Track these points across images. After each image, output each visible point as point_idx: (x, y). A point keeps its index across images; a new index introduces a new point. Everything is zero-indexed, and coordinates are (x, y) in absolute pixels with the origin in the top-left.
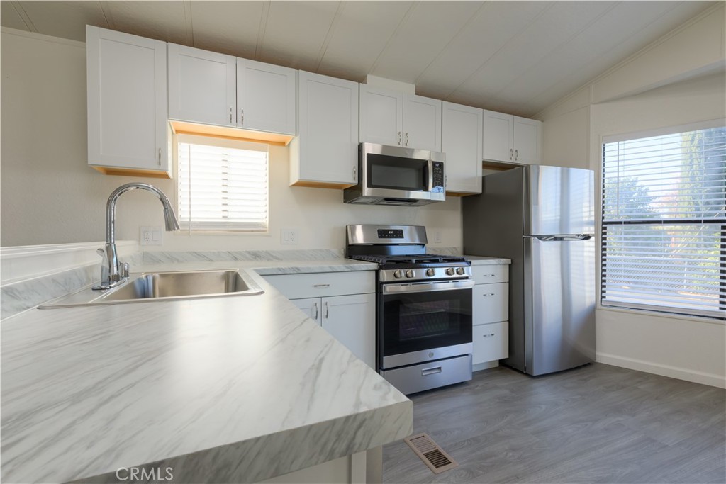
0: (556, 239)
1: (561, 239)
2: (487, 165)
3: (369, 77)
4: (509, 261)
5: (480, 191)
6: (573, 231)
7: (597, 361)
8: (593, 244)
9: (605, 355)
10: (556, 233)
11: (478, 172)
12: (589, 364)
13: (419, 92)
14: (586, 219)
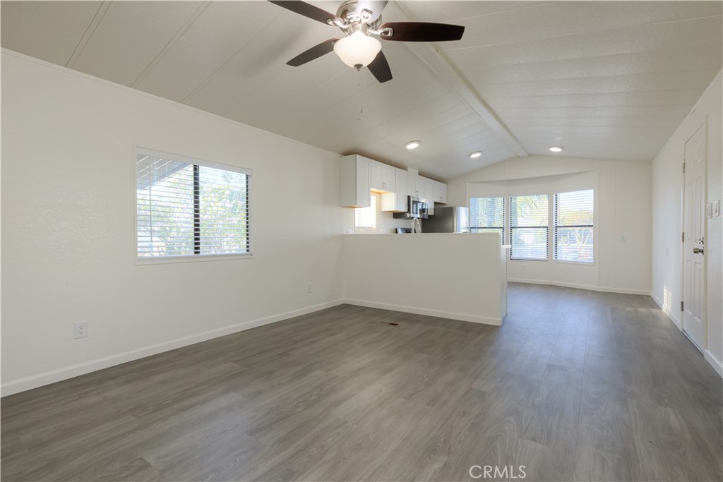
2: (435, 203)
3: (409, 169)
11: (433, 206)
13: (419, 174)
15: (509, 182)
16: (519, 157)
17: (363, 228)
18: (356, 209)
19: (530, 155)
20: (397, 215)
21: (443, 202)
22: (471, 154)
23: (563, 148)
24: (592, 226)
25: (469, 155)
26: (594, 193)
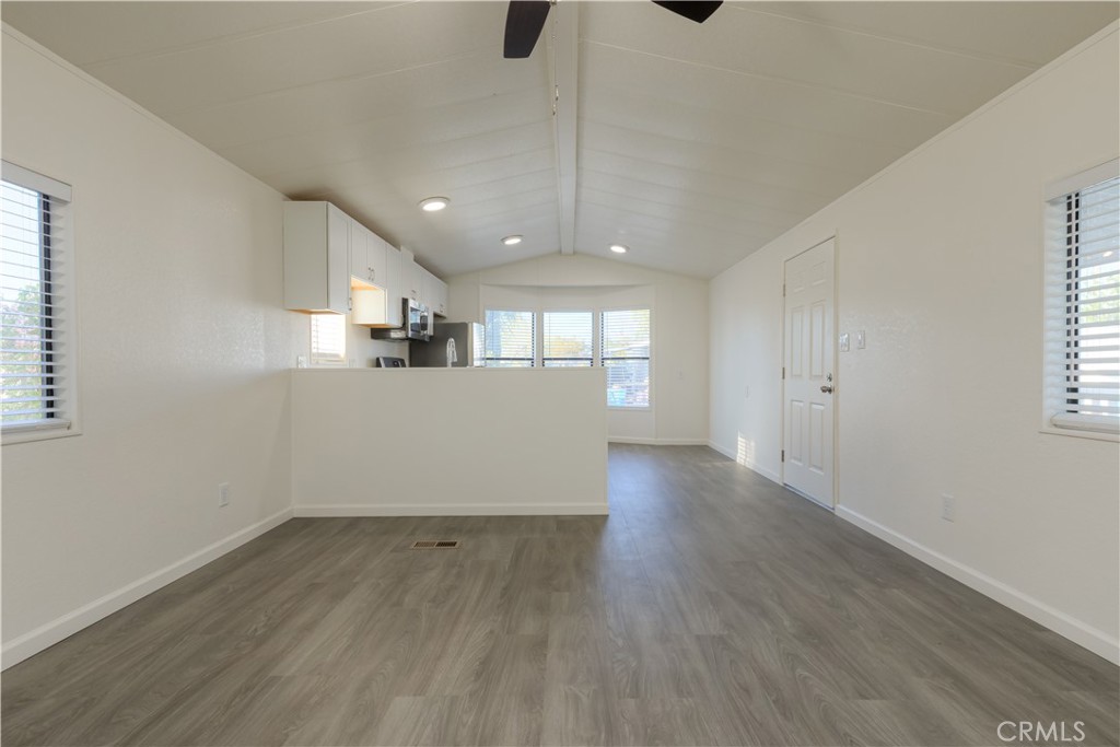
2: (434, 315)
3: (402, 248)
5: (433, 334)
13: (415, 260)
15: (542, 290)
16: (559, 253)
17: (324, 355)
18: (313, 316)
19: (575, 253)
20: (378, 333)
21: (443, 314)
22: (506, 238)
23: (627, 248)
24: (647, 358)
25: (503, 240)
26: (651, 314)
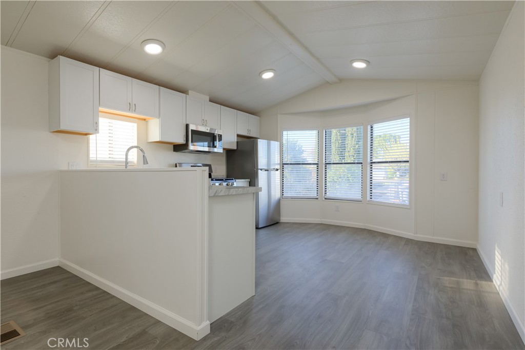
0: (266, 170)
1: (268, 170)
2: (238, 136)
3: (190, 92)
4: (249, 180)
5: (236, 148)
6: (272, 167)
7: (281, 221)
8: (279, 173)
9: (284, 219)
10: (266, 168)
11: (235, 139)
12: (277, 223)
13: (211, 101)
14: (276, 162)
16: (328, 83)
19: (341, 80)
21: (252, 135)
24: (408, 161)
26: (410, 122)
